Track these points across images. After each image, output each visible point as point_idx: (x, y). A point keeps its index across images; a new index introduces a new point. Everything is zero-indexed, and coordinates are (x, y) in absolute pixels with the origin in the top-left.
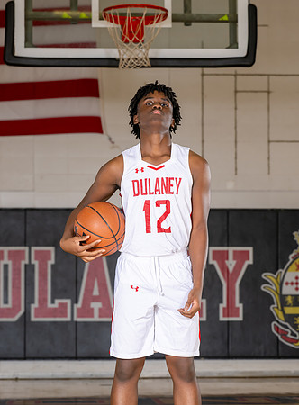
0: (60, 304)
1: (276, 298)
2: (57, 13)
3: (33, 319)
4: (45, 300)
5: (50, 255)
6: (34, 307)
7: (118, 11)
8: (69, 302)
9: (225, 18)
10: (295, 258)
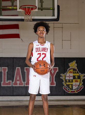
0: (9, 82)
1: (64, 80)
2: (8, 7)
3: (2, 86)
5: (6, 69)
6: (2, 82)
7: (24, 7)
8: (11, 81)
9: (52, 9)
10: (69, 70)
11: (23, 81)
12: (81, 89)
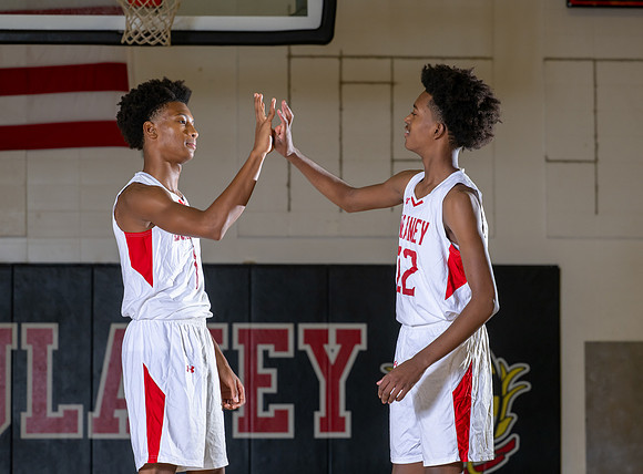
0: (67, 413)
3: (24, 435)
4: (43, 406)
5: (51, 336)
6: (25, 416)
8: (80, 408)
12: (507, 456)
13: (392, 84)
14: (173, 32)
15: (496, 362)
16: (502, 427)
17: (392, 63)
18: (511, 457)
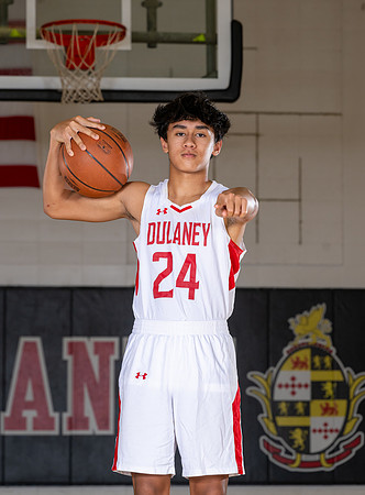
1: (265, 405)
7: (60, 28)
9: (201, 38)
10: (291, 353)
11: (55, 410)
12: (354, 451)
13: (257, 135)
14: (103, 91)
15: (345, 371)
16: (349, 426)
17: (257, 118)
18: (357, 452)
